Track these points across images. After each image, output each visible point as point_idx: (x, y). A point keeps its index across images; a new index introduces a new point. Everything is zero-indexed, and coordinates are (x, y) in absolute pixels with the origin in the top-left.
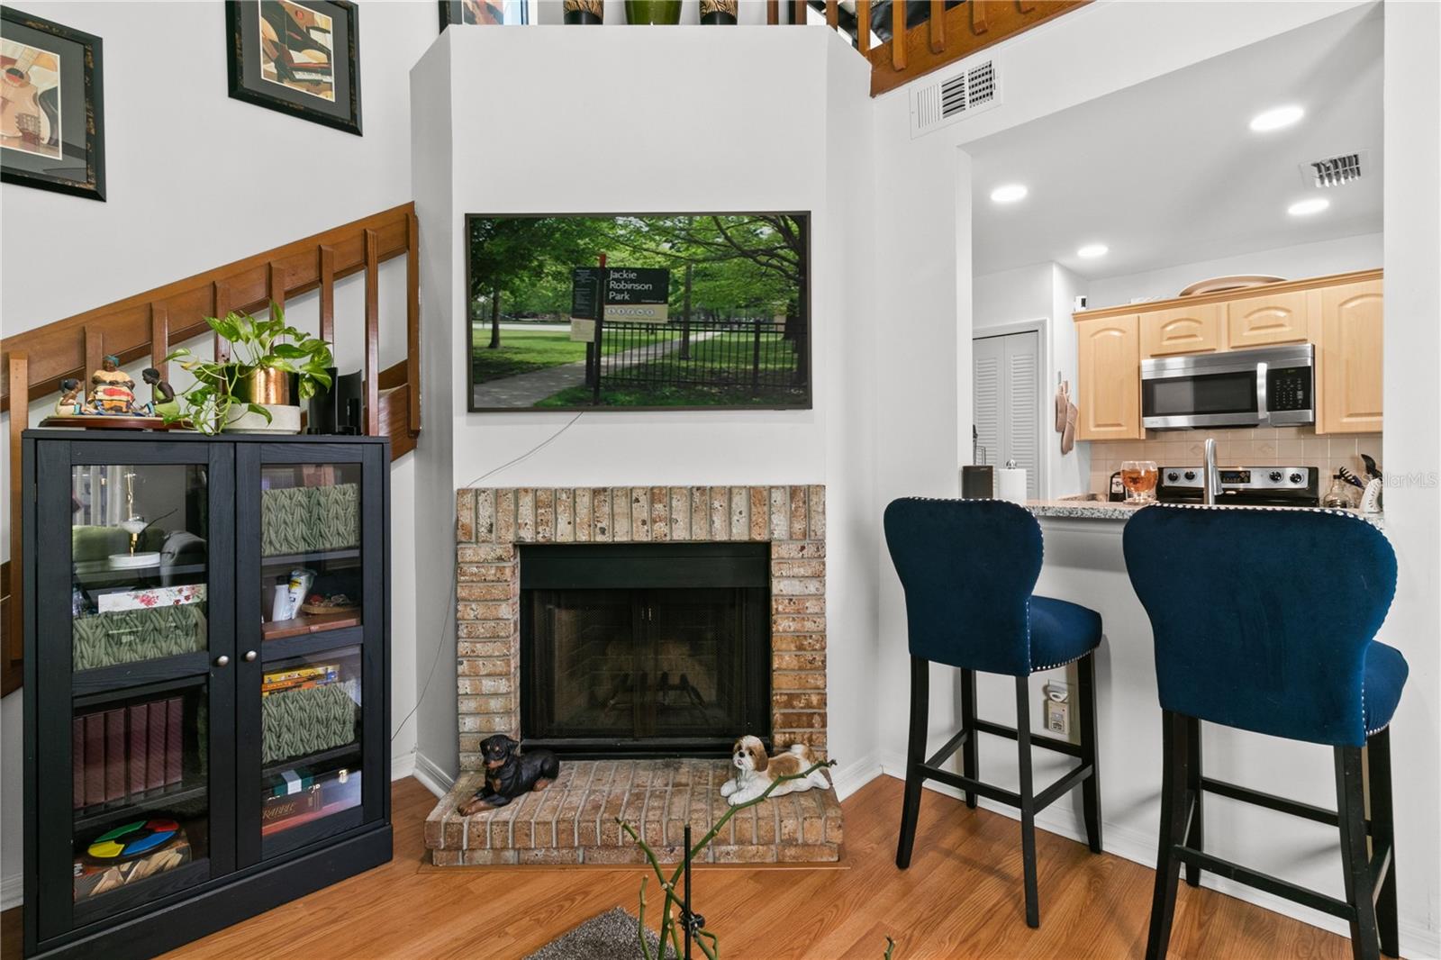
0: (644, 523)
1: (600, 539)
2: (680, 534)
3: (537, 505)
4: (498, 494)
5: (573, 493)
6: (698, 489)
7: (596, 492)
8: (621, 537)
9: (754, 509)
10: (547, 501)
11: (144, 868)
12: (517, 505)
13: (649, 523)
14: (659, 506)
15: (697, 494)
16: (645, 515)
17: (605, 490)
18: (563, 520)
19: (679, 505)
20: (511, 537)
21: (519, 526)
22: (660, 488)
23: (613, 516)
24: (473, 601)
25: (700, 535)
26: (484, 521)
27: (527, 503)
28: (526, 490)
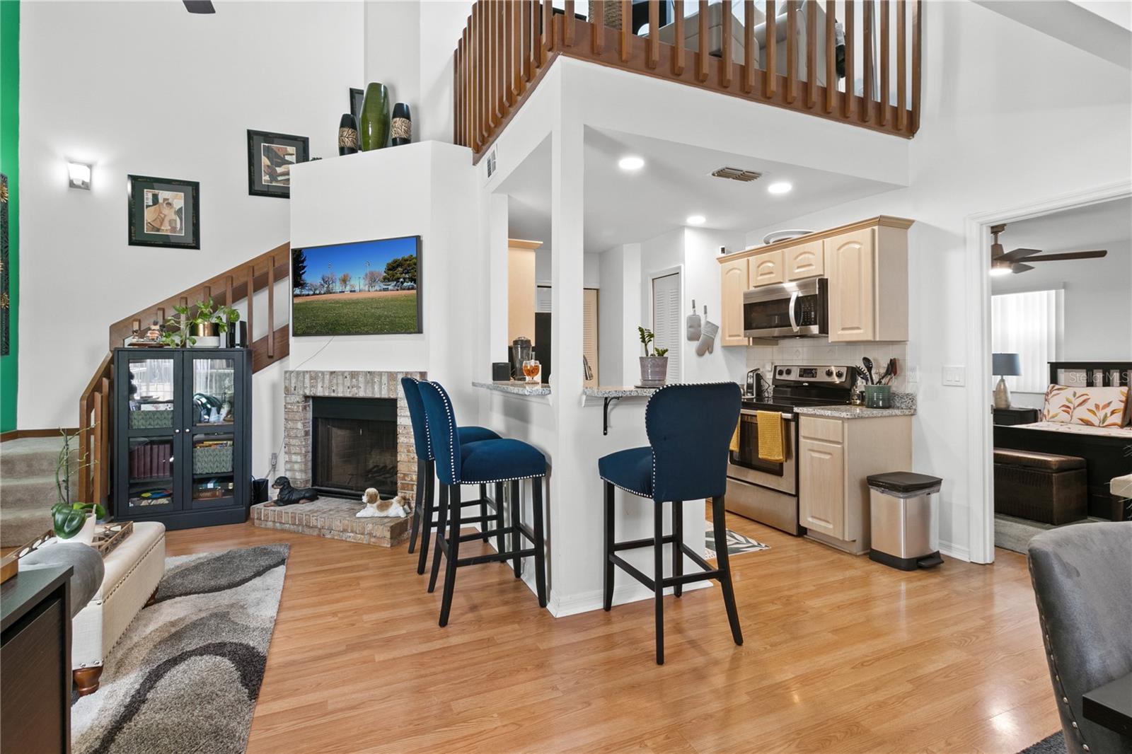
0: (348, 388)
1: (333, 395)
2: (361, 394)
3: (311, 378)
4: (298, 373)
5: (323, 373)
6: (369, 372)
7: (332, 373)
8: (340, 395)
9: (391, 383)
10: (315, 376)
11: (154, 502)
12: (304, 378)
13: (351, 387)
14: (354, 380)
15: (368, 375)
16: (349, 385)
17: (334, 372)
18: (320, 385)
19: (361, 379)
20: (301, 392)
21: (305, 388)
22: (355, 372)
23: (337, 384)
24: (291, 420)
25: (369, 395)
26: (293, 385)
27: (307, 376)
28: (307, 372)
